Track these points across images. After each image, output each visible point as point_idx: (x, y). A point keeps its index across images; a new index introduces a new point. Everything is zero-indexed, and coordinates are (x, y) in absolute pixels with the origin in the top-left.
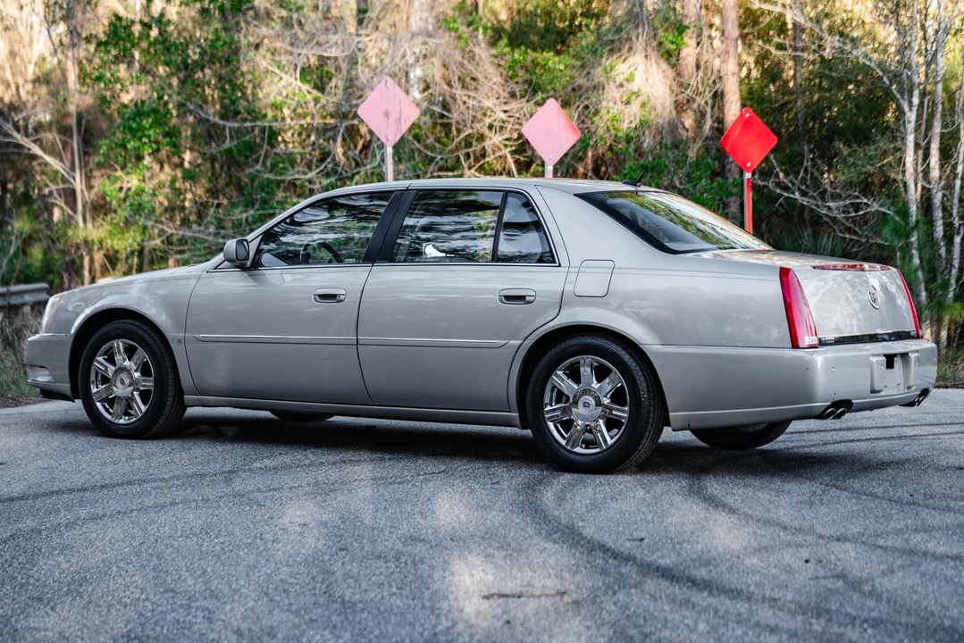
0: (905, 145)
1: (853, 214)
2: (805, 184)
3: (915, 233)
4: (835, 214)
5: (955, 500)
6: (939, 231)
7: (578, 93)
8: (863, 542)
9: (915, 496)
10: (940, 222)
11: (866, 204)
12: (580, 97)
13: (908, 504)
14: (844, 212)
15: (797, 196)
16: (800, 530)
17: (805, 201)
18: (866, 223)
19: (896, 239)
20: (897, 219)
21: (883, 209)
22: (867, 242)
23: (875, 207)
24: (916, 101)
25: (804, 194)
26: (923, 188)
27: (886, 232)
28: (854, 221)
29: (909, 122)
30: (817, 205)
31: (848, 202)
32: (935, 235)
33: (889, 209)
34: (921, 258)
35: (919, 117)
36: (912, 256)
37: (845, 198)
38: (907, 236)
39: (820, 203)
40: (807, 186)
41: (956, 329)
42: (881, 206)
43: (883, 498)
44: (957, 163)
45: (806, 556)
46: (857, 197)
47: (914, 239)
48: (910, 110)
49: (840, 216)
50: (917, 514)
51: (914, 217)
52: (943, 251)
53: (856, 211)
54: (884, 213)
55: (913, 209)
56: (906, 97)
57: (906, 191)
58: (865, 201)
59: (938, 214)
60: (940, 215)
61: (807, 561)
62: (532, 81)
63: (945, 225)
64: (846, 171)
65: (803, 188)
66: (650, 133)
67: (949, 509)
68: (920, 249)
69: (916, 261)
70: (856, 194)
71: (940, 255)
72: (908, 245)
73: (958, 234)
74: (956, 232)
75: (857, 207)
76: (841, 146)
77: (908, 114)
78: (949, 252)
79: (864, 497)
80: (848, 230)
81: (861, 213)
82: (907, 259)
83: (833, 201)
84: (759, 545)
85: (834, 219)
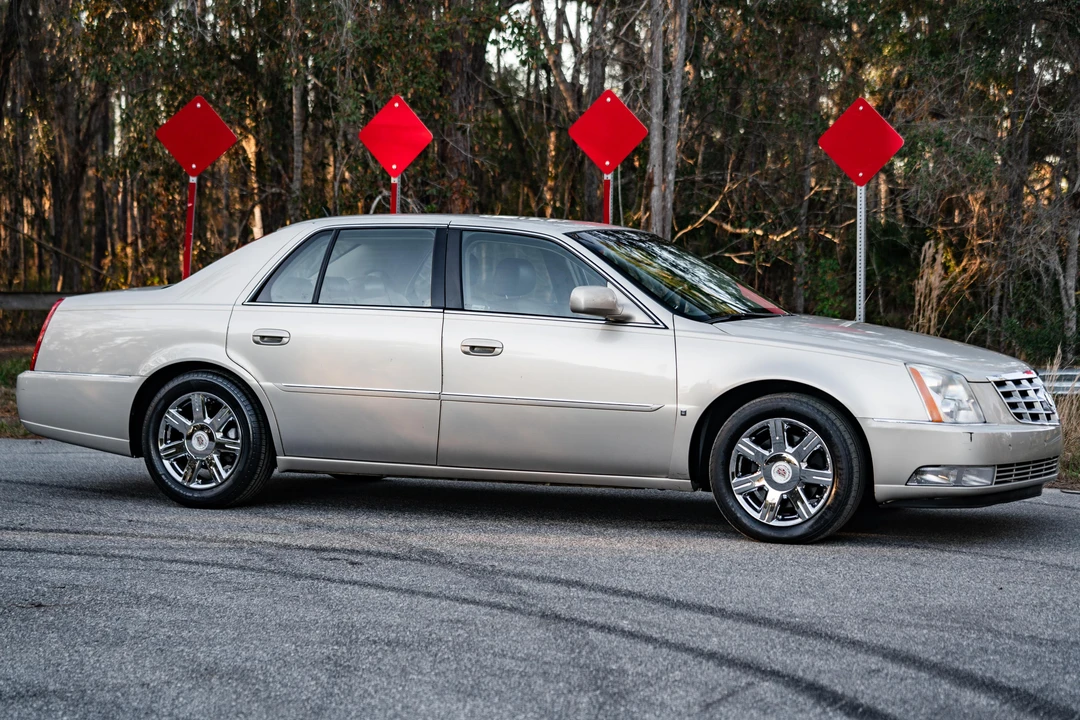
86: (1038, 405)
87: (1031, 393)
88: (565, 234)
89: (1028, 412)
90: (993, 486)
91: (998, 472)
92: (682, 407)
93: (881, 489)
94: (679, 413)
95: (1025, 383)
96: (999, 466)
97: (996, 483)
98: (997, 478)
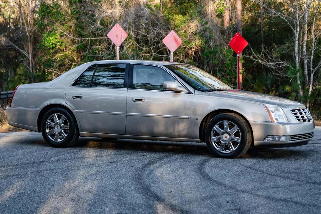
0: (295, 44)
1: (278, 67)
2: (263, 57)
3: (298, 73)
4: (272, 67)
5: (291, 174)
6: (306, 72)
7: (189, 28)
8: (252, 193)
9: (277, 172)
10: (307, 69)
11: (282, 63)
12: (190, 29)
13: (274, 175)
14: (275, 66)
15: (260, 61)
16: (230, 187)
17: (262, 63)
18: (282, 70)
19: (292, 75)
20: (293, 68)
21: (288, 65)
22: (282, 76)
23: (285, 65)
24: (298, 30)
25: (262, 60)
26: (301, 58)
27: (289, 72)
28: (278, 69)
29: (296, 37)
30: (266, 64)
31: (276, 63)
32: (305, 73)
33: (290, 65)
34: (300, 81)
35: (299, 35)
36: (297, 80)
37: (276, 62)
38: (296, 74)
39: (267, 63)
40: (263, 58)
41: (312, 104)
42: (287, 64)
43: (266, 173)
44: (312, 50)
45: (228, 199)
46: (279, 61)
47: (298, 75)
48: (297, 33)
49: (274, 68)
50: (276, 180)
51: (298, 68)
52: (307, 79)
53: (279, 66)
54: (288, 66)
55: (298, 65)
56: (295, 29)
57: (295, 59)
58: (282, 62)
59: (306, 67)
60: (307, 67)
61: (228, 202)
62: (175, 24)
63: (308, 70)
64: (276, 53)
65: (262, 58)
66: (213, 41)
67: (288, 178)
68: (300, 78)
69: (299, 82)
70: (279, 60)
71: (307, 80)
72: (296, 77)
73: (312, 73)
74: (311, 72)
75: (279, 65)
76: (275, 45)
77: (296, 34)
78: (309, 79)
79: (259, 172)
80: (276, 72)
81: (281, 66)
82: (295, 82)
83: (271, 63)
84: (213, 194)
85: (272, 69)
86: (305, 117)
87: (303, 113)
88: (164, 66)
89: (302, 119)
90: (290, 142)
91: (292, 137)
92: (197, 117)
93: (256, 142)
94: (196, 119)
95: (302, 110)
96: (292, 135)
97: (291, 141)
98: (292, 139)
